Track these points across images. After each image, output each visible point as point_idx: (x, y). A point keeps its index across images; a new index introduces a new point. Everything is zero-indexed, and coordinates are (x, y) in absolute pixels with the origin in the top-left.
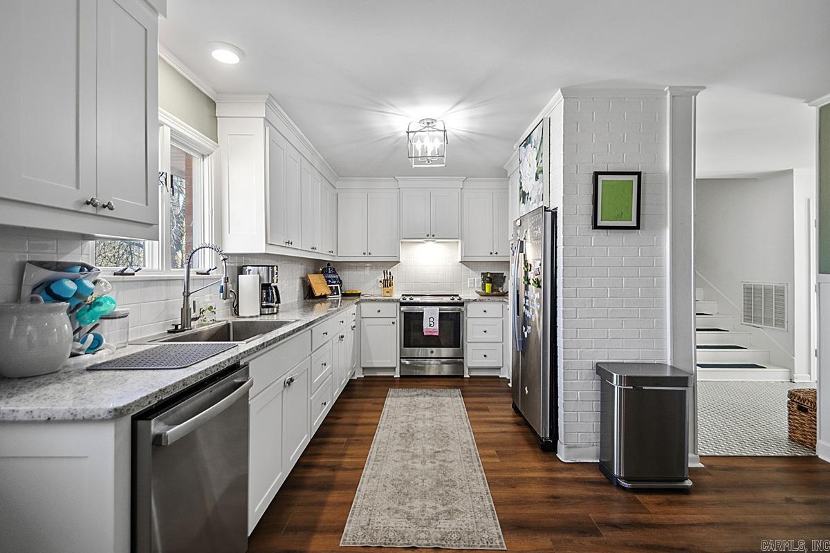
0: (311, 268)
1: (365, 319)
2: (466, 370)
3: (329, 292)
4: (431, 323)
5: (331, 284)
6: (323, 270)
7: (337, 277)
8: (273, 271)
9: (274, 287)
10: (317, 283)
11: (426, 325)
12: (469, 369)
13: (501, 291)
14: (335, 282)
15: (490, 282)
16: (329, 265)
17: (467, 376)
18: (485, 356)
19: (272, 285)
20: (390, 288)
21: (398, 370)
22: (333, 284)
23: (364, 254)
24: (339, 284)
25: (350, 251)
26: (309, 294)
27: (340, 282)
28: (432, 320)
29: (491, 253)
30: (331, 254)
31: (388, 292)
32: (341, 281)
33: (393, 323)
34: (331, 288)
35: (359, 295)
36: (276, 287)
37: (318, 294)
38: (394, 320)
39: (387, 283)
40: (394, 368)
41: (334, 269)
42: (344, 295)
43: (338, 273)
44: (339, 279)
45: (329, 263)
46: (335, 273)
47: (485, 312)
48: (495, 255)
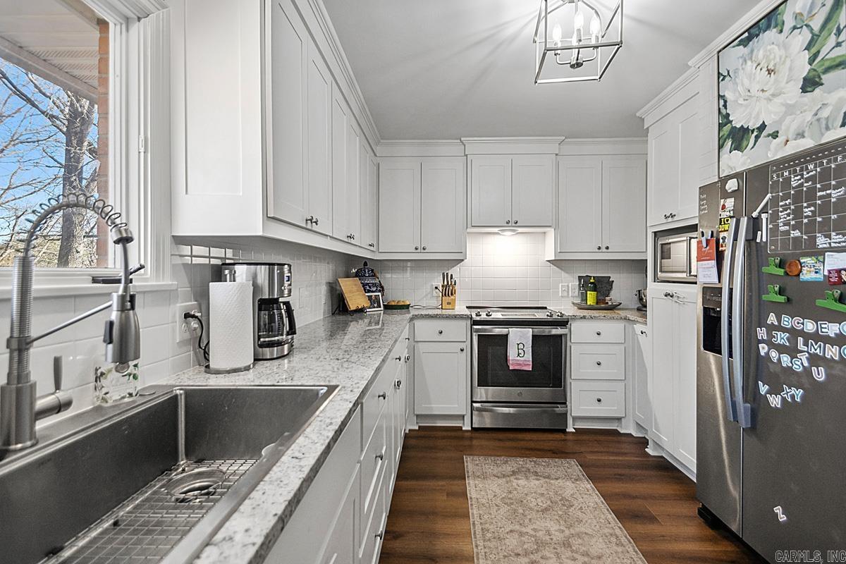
0: (341, 269)
1: (420, 344)
2: (570, 421)
3: (366, 303)
4: (520, 350)
5: (369, 291)
6: (357, 272)
7: (377, 281)
8: (281, 275)
9: (284, 303)
10: (350, 292)
11: (512, 354)
12: (575, 419)
13: (610, 303)
14: (374, 289)
15: (595, 289)
16: (365, 264)
17: (570, 429)
18: (599, 400)
19: (281, 300)
20: (452, 297)
21: (468, 419)
22: (373, 292)
23: (416, 249)
24: (380, 291)
25: (396, 245)
26: (339, 307)
27: (382, 289)
28: (521, 346)
29: (599, 248)
30: (372, 248)
31: (449, 303)
32: (382, 287)
33: (462, 350)
34: (370, 297)
35: (407, 307)
36: (287, 304)
37: (352, 307)
38: (463, 346)
39: (448, 290)
40: (463, 416)
41: (372, 270)
42: (387, 307)
43: (378, 275)
44: (381, 284)
45: (366, 262)
46: (375, 275)
47: (598, 334)
48: (605, 250)
